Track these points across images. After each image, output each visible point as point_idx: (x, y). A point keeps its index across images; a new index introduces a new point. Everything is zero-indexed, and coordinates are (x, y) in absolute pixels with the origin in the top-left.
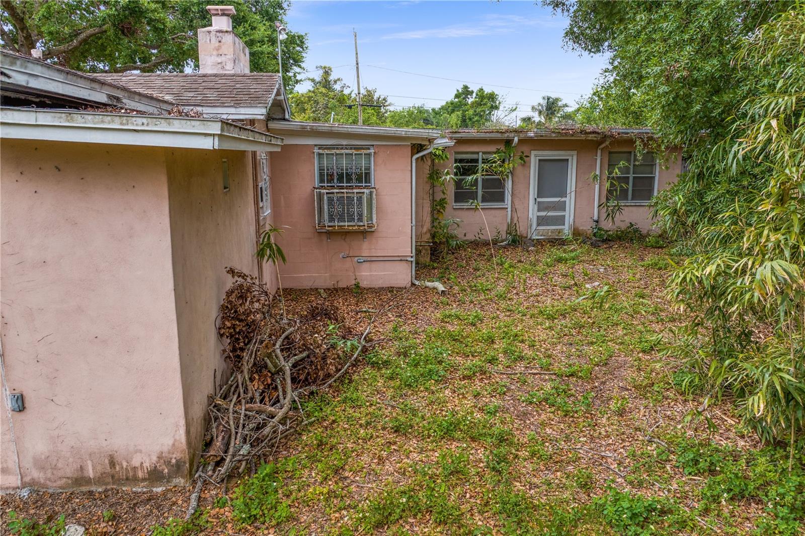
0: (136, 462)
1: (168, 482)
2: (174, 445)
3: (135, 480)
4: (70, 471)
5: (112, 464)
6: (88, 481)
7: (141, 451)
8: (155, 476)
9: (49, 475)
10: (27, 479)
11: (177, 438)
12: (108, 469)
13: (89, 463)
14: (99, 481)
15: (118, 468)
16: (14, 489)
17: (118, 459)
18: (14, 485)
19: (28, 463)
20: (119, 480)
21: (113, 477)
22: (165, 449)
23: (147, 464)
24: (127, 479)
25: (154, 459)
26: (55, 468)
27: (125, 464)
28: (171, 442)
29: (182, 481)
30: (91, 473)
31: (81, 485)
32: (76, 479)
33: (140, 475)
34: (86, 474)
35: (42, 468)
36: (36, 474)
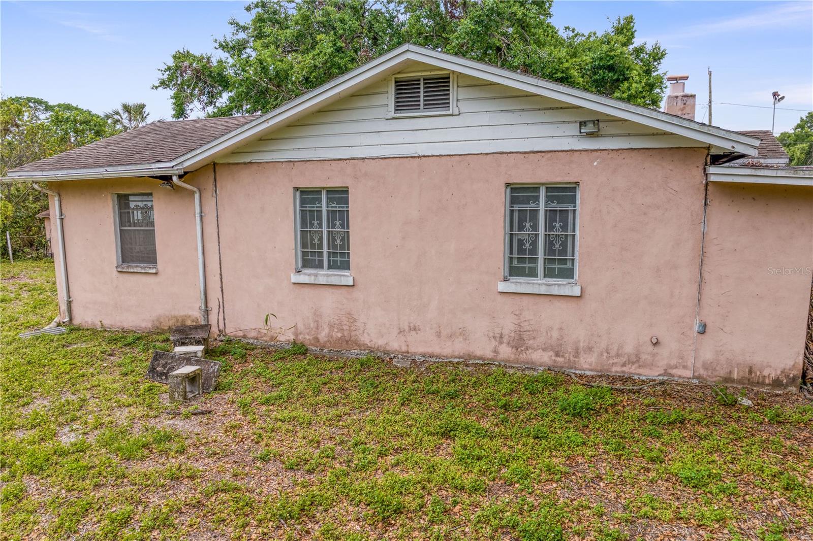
0: (766, 373)
1: (785, 388)
2: (794, 365)
3: (763, 384)
4: (722, 373)
5: (750, 372)
6: (733, 381)
7: (770, 367)
8: (777, 383)
9: (710, 373)
10: (696, 374)
11: (797, 361)
12: (747, 375)
13: (736, 370)
14: (740, 381)
15: (753, 375)
16: (688, 378)
17: (754, 369)
18: (689, 377)
19: (699, 365)
20: (752, 382)
21: (749, 380)
22: (788, 367)
23: (773, 375)
24: (758, 383)
25: (779, 372)
26: (715, 370)
27: (758, 373)
28: (792, 363)
29: (795, 389)
30: (735, 376)
31: (727, 382)
32: (726, 378)
33: (767, 381)
34: (732, 376)
35: (706, 369)
36: (702, 372)
